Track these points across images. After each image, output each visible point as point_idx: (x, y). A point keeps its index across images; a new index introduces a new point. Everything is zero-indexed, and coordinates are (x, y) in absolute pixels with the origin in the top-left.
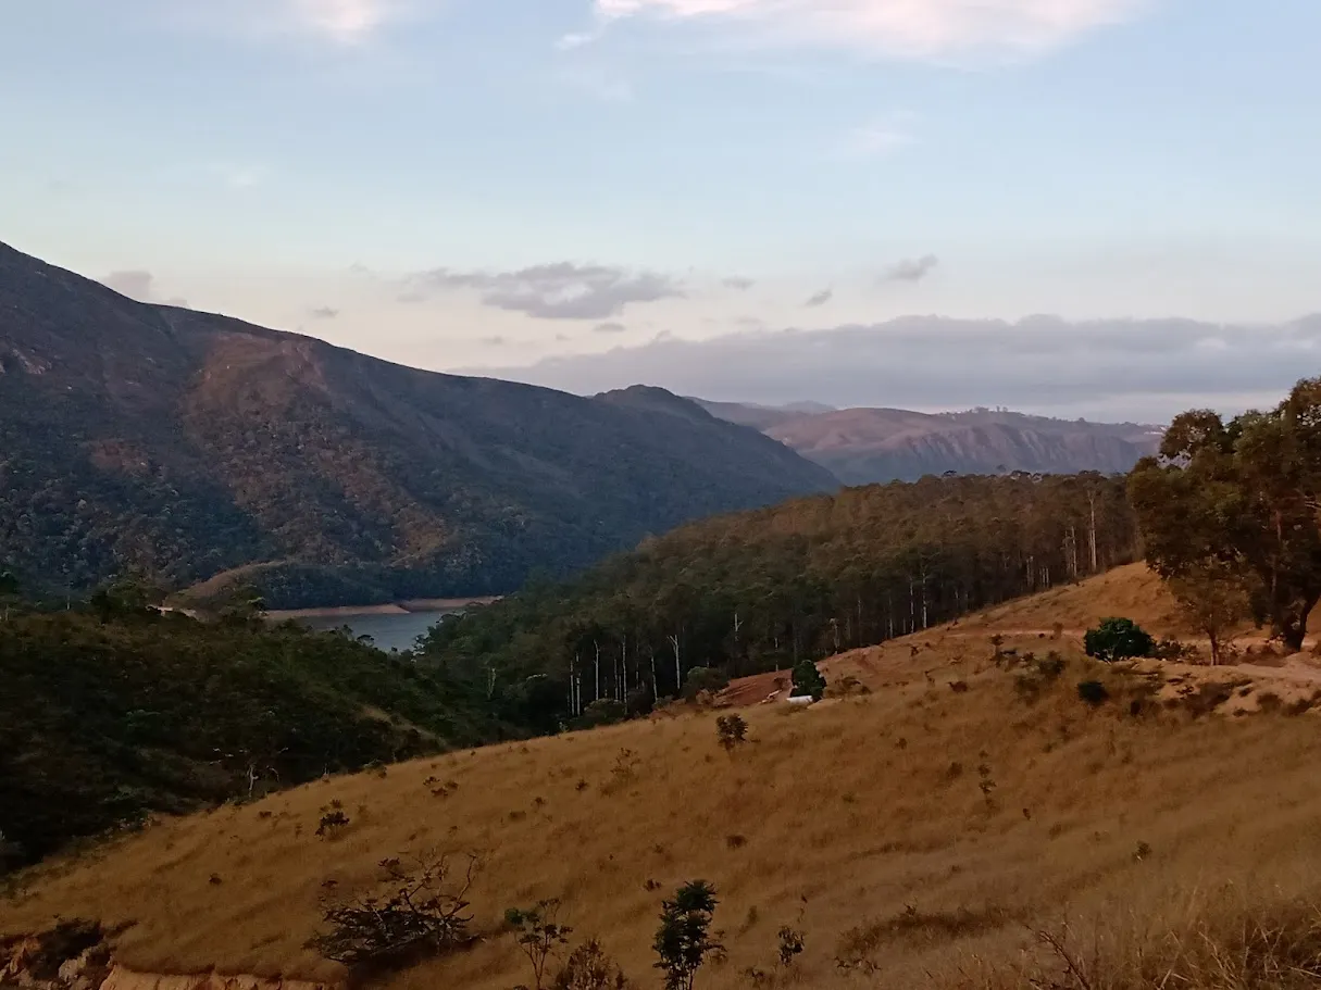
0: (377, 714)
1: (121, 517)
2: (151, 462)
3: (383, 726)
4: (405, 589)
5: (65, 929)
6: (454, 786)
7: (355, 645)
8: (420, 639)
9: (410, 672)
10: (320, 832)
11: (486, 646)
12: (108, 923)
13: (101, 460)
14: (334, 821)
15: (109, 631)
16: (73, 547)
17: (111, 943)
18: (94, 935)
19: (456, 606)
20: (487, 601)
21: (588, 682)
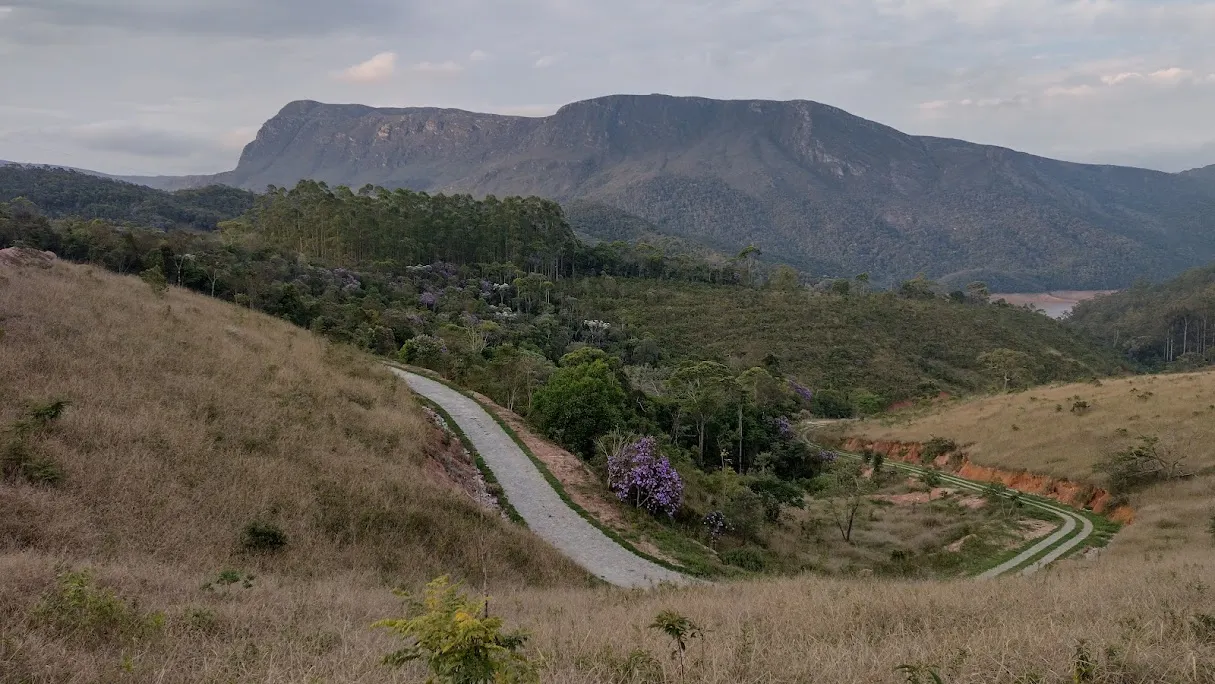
0: (1054, 352)
1: (898, 245)
2: (913, 218)
3: (1058, 358)
4: (1051, 285)
5: (938, 441)
6: (1150, 394)
7: (1036, 314)
8: (1065, 312)
9: (1069, 330)
10: (1073, 410)
11: (1108, 318)
12: (959, 442)
13: (889, 219)
14: (1081, 407)
15: (912, 302)
16: (873, 261)
17: (963, 451)
18: (951, 447)
19: (1088, 295)
20: (1108, 293)
21: (1179, 341)
